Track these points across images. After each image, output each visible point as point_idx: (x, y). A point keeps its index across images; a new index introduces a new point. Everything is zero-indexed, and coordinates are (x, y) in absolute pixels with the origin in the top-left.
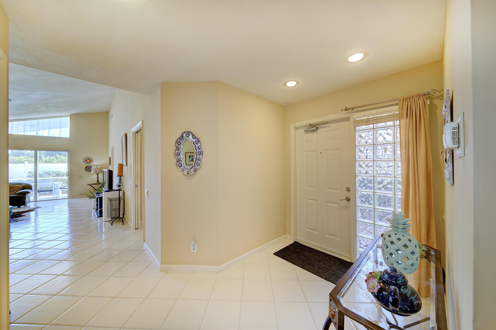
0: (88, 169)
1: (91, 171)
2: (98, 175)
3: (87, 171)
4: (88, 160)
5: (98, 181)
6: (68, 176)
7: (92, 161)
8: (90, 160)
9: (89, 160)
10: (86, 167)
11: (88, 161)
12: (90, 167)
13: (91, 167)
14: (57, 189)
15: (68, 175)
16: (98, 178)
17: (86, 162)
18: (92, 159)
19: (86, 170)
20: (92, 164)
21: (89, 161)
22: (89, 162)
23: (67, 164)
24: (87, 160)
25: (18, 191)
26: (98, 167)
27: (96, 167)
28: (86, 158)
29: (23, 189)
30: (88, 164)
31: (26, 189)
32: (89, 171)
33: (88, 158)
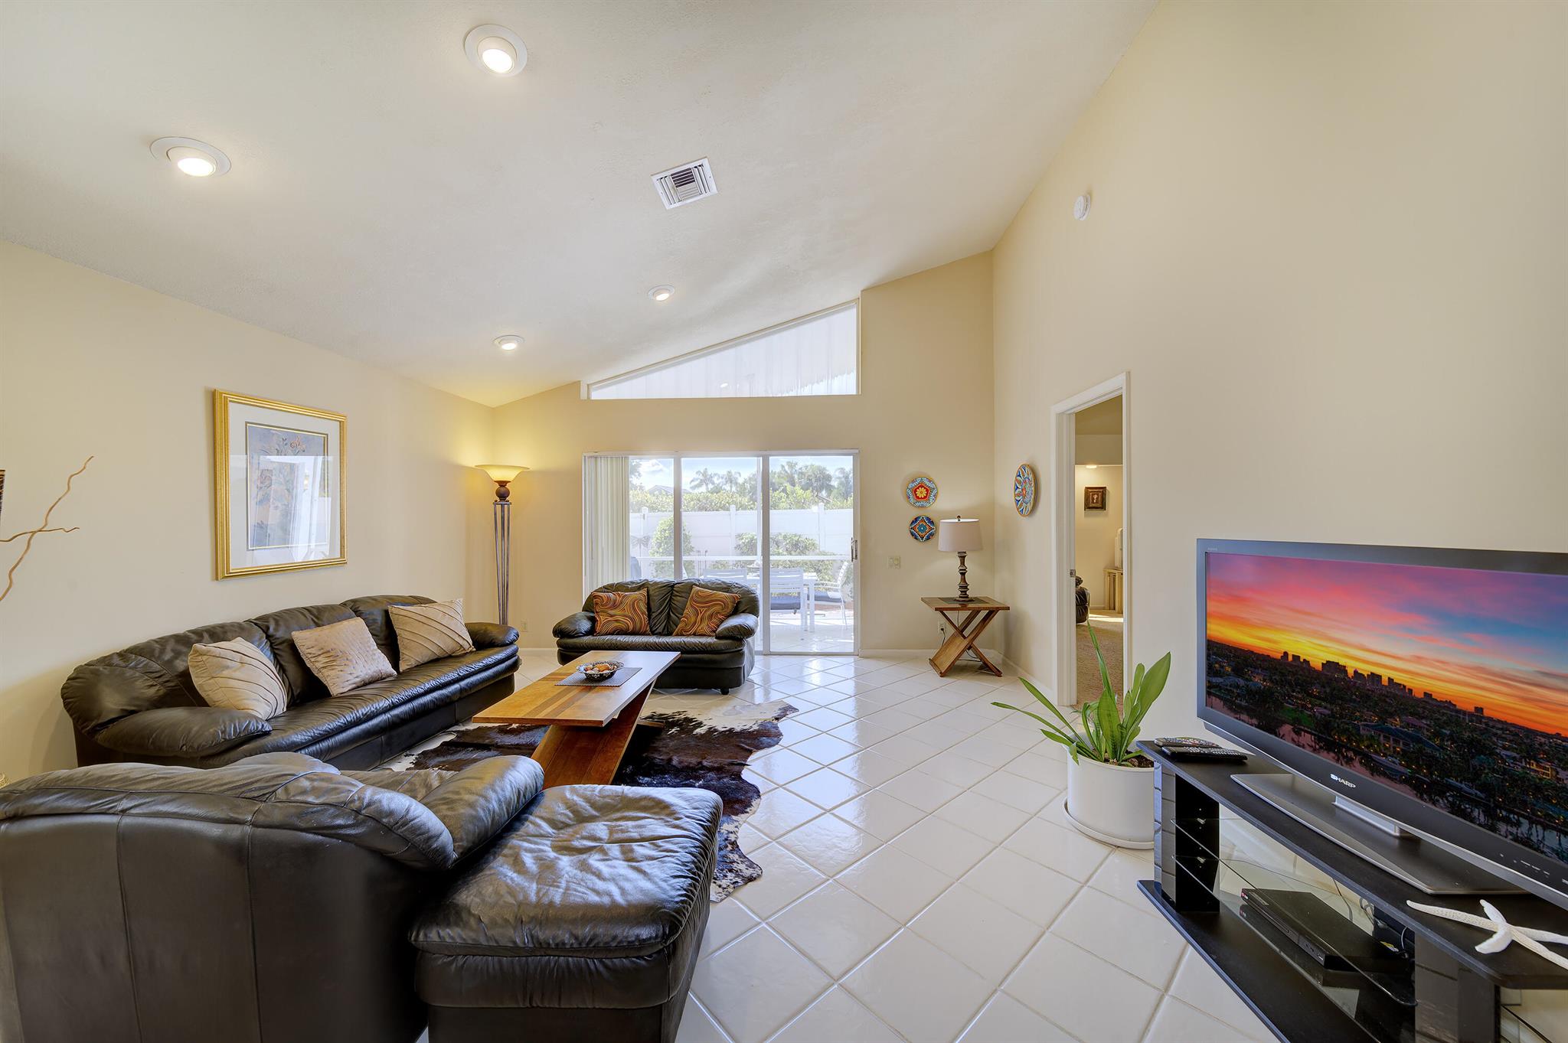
0: (923, 529)
1: (931, 537)
2: (963, 563)
3: (916, 538)
4: (921, 490)
5: (964, 588)
6: (857, 558)
7: (934, 493)
8: (927, 491)
9: (921, 487)
10: (913, 522)
11: (918, 493)
12: (929, 519)
13: (934, 523)
14: (808, 599)
16: (963, 574)
17: (912, 500)
18: (933, 482)
19: (912, 534)
20: (933, 508)
21: (921, 493)
22: (925, 497)
23: (851, 511)
24: (915, 491)
25: (722, 622)
26: (961, 520)
27: (957, 520)
28: (913, 482)
29: (736, 611)
30: (919, 507)
31: (743, 612)
32: (922, 538)
33: (919, 480)
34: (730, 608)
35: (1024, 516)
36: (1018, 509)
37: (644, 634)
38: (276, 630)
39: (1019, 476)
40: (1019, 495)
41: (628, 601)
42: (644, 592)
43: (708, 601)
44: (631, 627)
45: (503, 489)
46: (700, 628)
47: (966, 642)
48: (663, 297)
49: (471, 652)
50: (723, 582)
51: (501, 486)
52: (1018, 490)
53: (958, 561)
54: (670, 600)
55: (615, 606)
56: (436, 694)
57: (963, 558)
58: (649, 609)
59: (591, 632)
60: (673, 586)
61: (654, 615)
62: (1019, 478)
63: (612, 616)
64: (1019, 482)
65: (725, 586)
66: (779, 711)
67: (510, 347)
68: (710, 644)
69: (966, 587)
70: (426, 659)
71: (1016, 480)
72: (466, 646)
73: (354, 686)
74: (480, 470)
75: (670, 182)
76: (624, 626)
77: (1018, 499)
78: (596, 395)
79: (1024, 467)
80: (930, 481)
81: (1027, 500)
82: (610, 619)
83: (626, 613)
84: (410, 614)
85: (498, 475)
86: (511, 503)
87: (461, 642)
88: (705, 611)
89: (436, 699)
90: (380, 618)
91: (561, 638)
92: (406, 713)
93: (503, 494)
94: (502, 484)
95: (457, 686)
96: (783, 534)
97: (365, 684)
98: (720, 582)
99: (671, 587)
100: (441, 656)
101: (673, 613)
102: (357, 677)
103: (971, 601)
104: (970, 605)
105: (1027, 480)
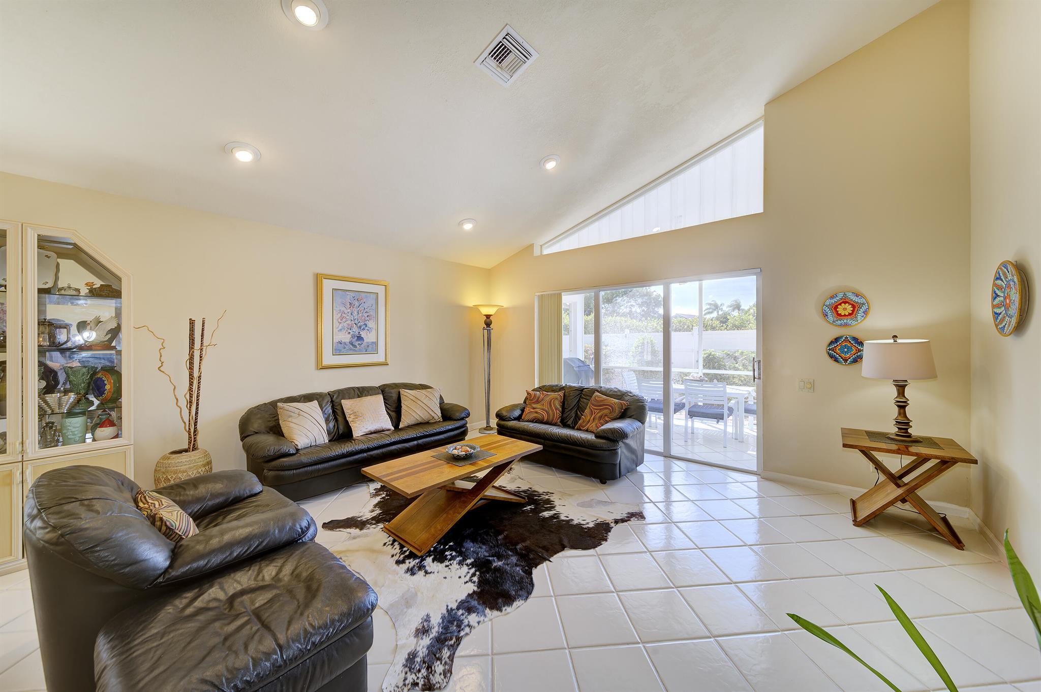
0: (844, 351)
1: (858, 359)
2: (902, 393)
3: (836, 360)
4: (845, 306)
5: (904, 424)
6: (759, 378)
7: (864, 308)
8: (854, 306)
9: (845, 303)
10: (831, 343)
11: (840, 310)
12: (855, 339)
13: (861, 344)
15: (759, 374)
16: (902, 407)
17: (831, 318)
18: (862, 297)
19: (831, 356)
20: (861, 326)
21: (845, 309)
22: (850, 314)
23: (755, 331)
24: (836, 308)
25: (607, 422)
26: (899, 341)
27: (892, 341)
28: (832, 297)
29: (623, 415)
30: (841, 325)
31: (630, 417)
32: (846, 360)
33: (840, 296)
34: (617, 412)
35: (1005, 335)
36: (997, 326)
37: (555, 425)
38: (337, 398)
39: (999, 278)
40: (998, 306)
41: (548, 399)
42: (561, 393)
43: (601, 405)
44: (546, 418)
45: (488, 320)
46: (591, 426)
47: (899, 491)
48: (551, 165)
49: (439, 421)
50: (619, 390)
51: (487, 318)
52: (998, 299)
53: (894, 392)
54: (579, 401)
55: (538, 402)
56: (399, 446)
57: (901, 388)
58: (563, 407)
59: (519, 418)
60: (582, 390)
61: (566, 410)
62: (999, 282)
63: (534, 408)
64: (1000, 288)
65: (619, 394)
66: (626, 515)
67: (468, 227)
68: (588, 441)
69: (907, 424)
70: (413, 423)
71: (995, 285)
72: (436, 417)
73: (364, 433)
74: (476, 308)
75: (492, 62)
76: (540, 417)
77: (998, 311)
78: (546, 252)
79: (1004, 265)
80: (857, 296)
81: (1011, 312)
82: (532, 410)
83: (545, 407)
84: (408, 395)
85: (485, 311)
86: (492, 329)
87: (433, 414)
88: (598, 413)
89: (399, 448)
90: (395, 396)
91: (499, 420)
92: (378, 454)
93: (488, 324)
94: (488, 316)
95: (415, 442)
96: (740, 351)
97: (371, 433)
98: (616, 390)
99: (581, 390)
100: (422, 422)
101: (579, 412)
102: (367, 429)
103: (917, 441)
104: (913, 449)
105: (1012, 283)
